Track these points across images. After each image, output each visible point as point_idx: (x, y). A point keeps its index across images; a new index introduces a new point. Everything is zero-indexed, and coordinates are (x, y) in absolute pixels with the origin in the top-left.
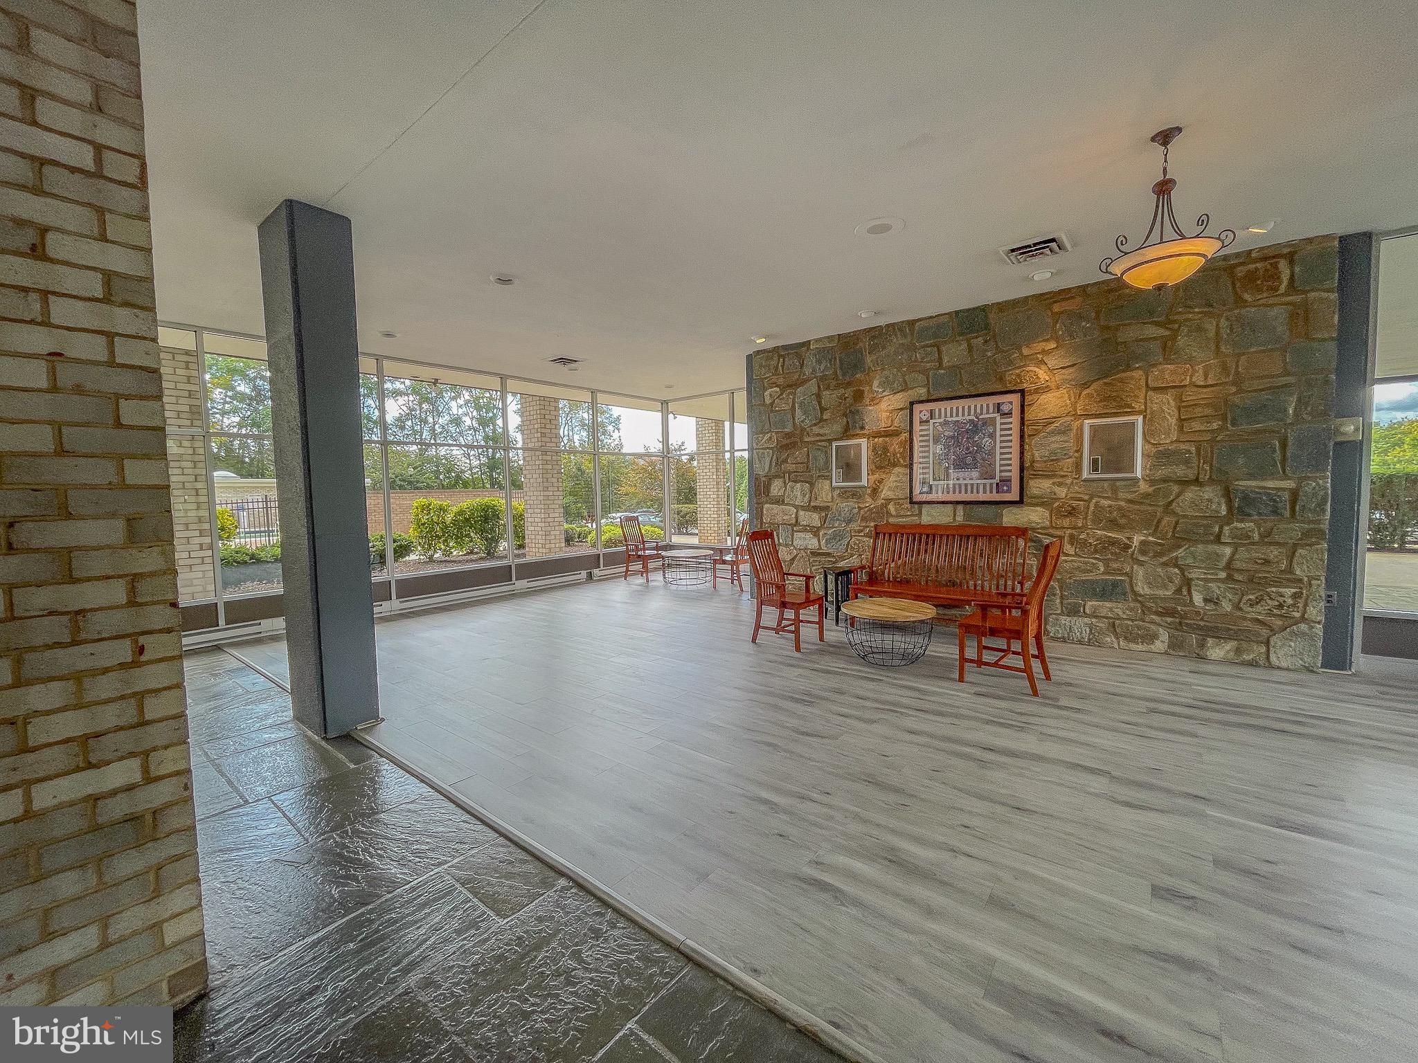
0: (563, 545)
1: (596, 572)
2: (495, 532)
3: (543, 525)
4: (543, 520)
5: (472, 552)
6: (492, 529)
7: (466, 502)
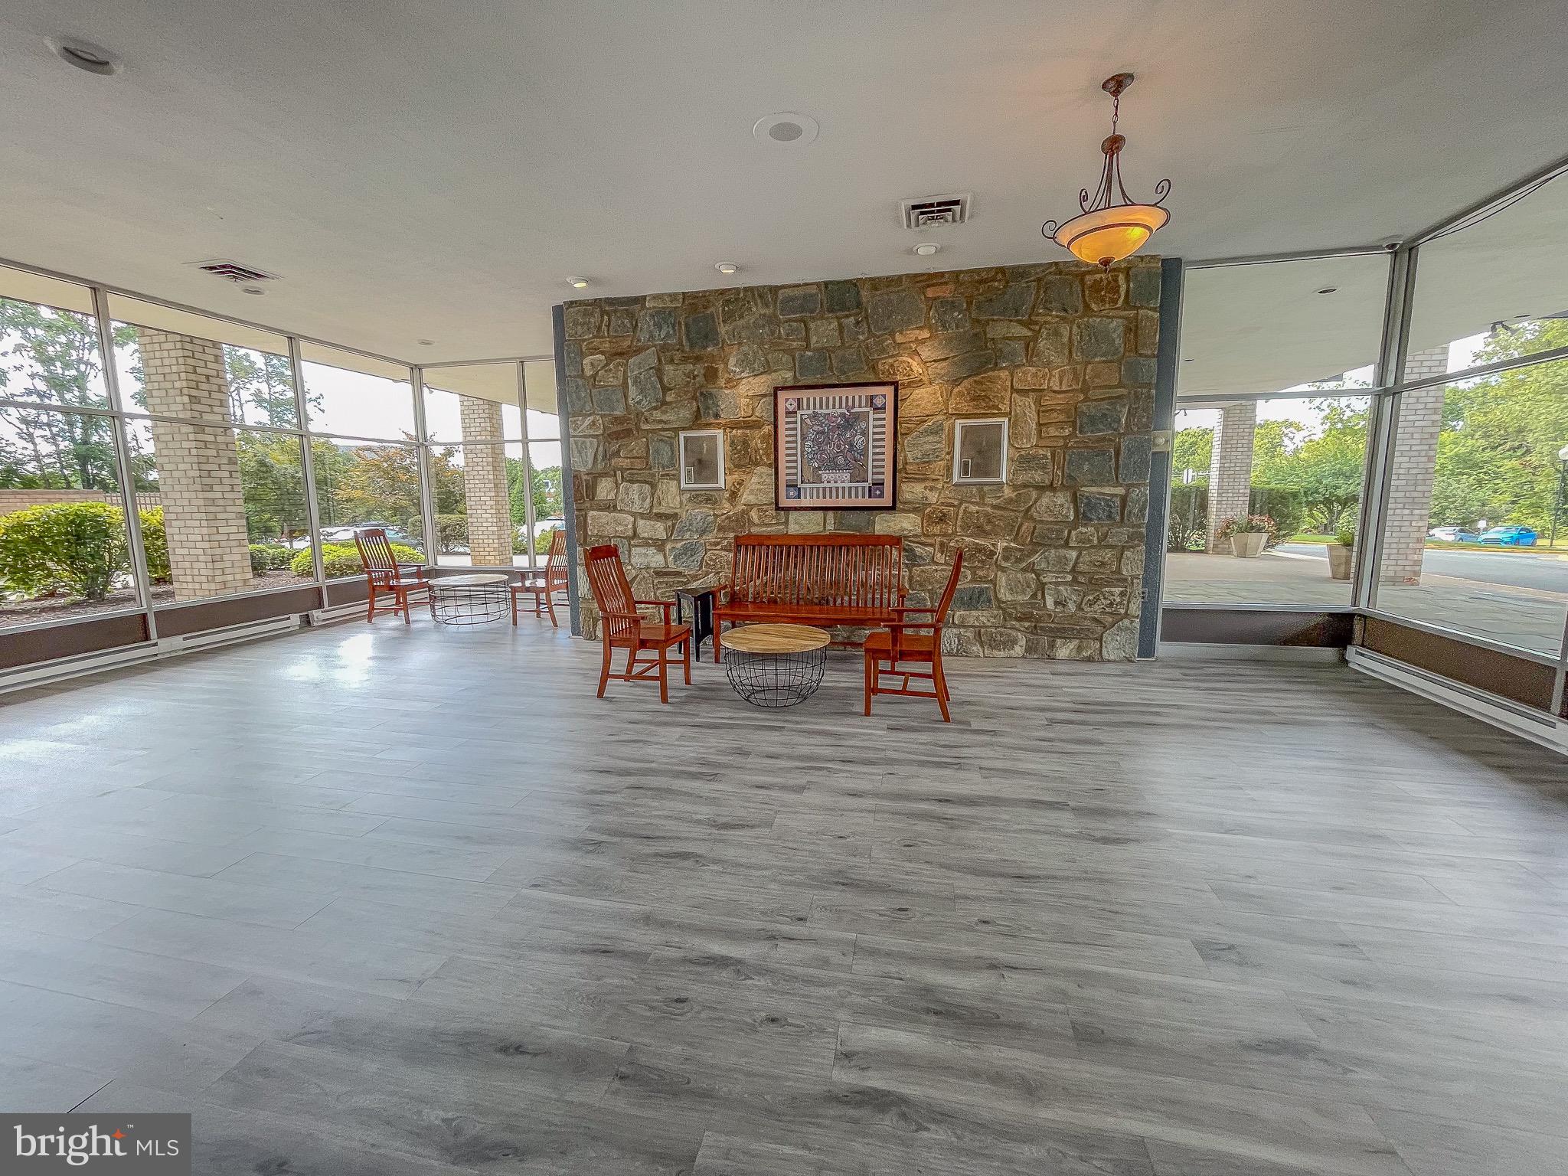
0: (250, 575)
1: (317, 614)
3: (207, 545)
5: (53, 594)
6: (94, 554)
7: (31, 510)
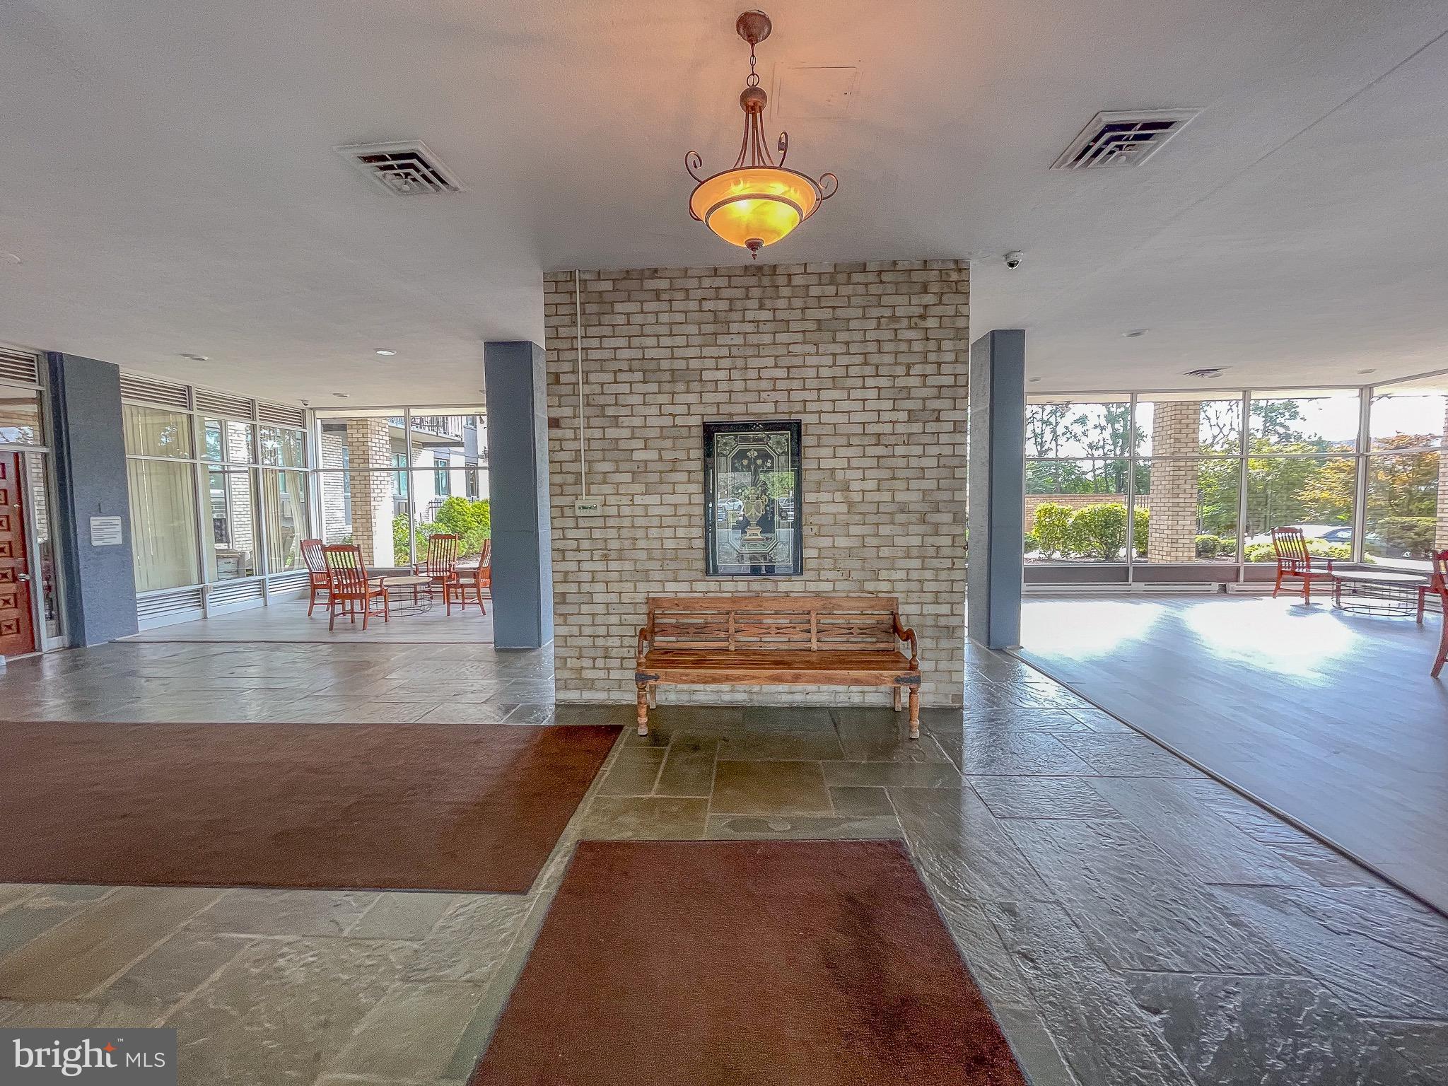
2: (1116, 537)
4: (1170, 527)
5: (1089, 556)
6: (1113, 535)
7: (1088, 507)
